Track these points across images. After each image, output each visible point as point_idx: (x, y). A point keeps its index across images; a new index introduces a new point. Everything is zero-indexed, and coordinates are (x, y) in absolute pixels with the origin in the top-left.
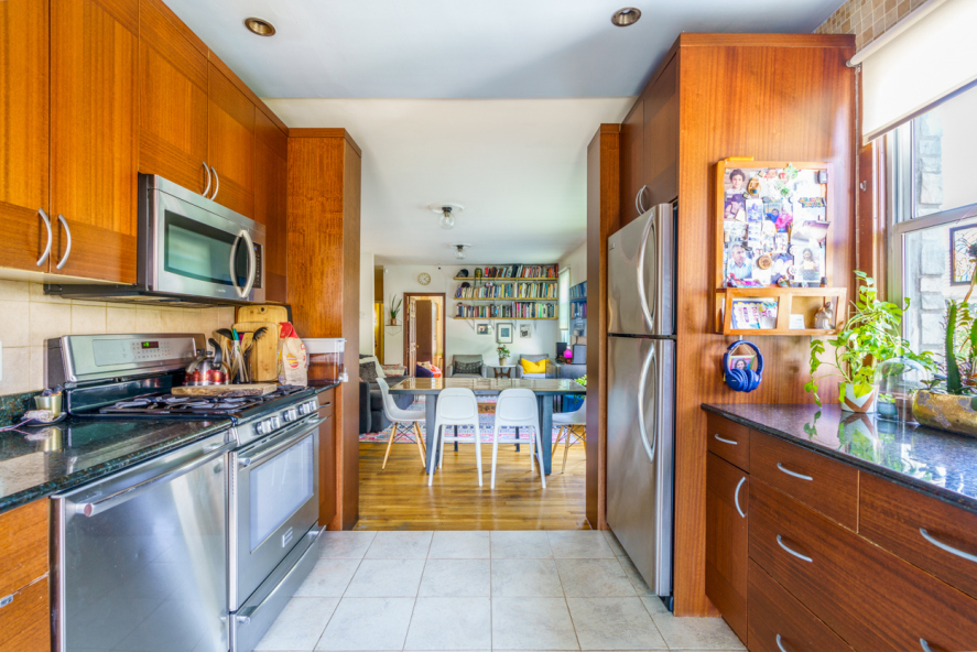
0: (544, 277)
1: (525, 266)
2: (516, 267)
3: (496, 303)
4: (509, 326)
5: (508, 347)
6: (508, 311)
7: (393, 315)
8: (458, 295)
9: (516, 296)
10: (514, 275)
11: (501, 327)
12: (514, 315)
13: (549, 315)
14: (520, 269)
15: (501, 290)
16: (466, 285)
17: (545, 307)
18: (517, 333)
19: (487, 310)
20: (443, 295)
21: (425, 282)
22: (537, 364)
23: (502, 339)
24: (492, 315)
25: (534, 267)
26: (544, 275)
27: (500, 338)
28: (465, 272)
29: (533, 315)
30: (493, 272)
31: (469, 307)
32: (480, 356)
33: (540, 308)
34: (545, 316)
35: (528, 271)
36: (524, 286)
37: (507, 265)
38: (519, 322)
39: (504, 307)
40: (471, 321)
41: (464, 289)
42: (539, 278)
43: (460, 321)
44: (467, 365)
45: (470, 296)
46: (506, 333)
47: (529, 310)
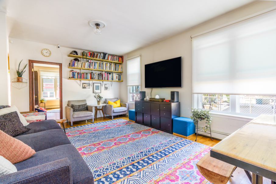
0: (117, 62)
1: (109, 55)
2: (105, 54)
3: (94, 72)
4: (99, 85)
5: (101, 95)
6: (100, 76)
7: (20, 74)
8: (71, 65)
9: (105, 69)
10: (104, 58)
11: (95, 85)
12: (103, 79)
13: (119, 80)
14: (107, 56)
15: (97, 65)
16: (76, 60)
17: (117, 76)
18: (103, 88)
19: (89, 75)
20: (61, 65)
21: (48, 54)
22: (115, 102)
23: (96, 91)
24: (91, 78)
25: (113, 56)
26: (117, 60)
27: (95, 90)
28: (76, 53)
29: (112, 79)
30: (93, 54)
31: (78, 73)
32: (85, 100)
33: (115, 76)
34: (117, 80)
35: (110, 57)
36: (109, 65)
37: (100, 53)
38: (105, 82)
39: (98, 74)
40: (78, 81)
41: (77, 62)
42: (115, 62)
43: (72, 81)
44: (79, 106)
45: (80, 66)
46: (98, 88)
47: (110, 76)
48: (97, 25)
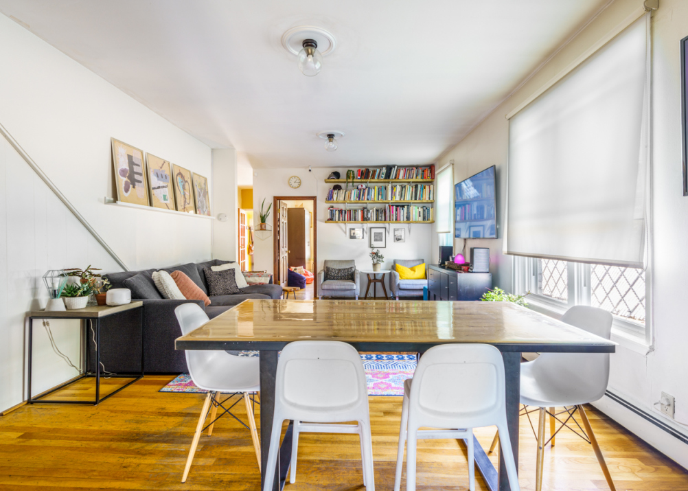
0: (419, 179)
1: (400, 167)
2: (389, 168)
3: (369, 206)
4: (383, 231)
5: (381, 252)
6: (382, 214)
7: (263, 219)
8: (330, 198)
9: (390, 199)
10: (388, 176)
11: (373, 231)
12: (388, 219)
13: (424, 219)
14: (394, 171)
15: (374, 193)
16: (337, 188)
17: (421, 210)
18: (390, 238)
19: (360, 214)
20: (314, 198)
21: (296, 185)
22: (412, 269)
23: (375, 244)
24: (365, 219)
25: (409, 168)
26: (420, 177)
27: (373, 242)
28: (337, 175)
29: (408, 218)
30: (366, 173)
31: (341, 211)
32: (352, 261)
33: (415, 211)
34: (421, 219)
35: (402, 172)
36: (399, 188)
37: (381, 167)
38: (393, 226)
39: (377, 210)
40: (342, 225)
41: (336, 191)
42: (414, 180)
43: (331, 225)
44: (339, 270)
45: (341, 199)
46: (378, 237)
47: (403, 213)
48: (331, 136)
